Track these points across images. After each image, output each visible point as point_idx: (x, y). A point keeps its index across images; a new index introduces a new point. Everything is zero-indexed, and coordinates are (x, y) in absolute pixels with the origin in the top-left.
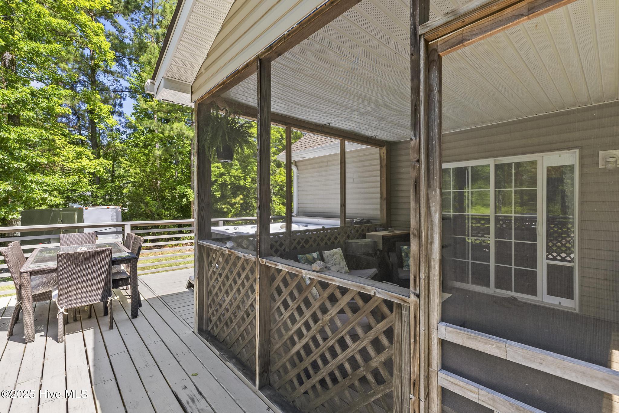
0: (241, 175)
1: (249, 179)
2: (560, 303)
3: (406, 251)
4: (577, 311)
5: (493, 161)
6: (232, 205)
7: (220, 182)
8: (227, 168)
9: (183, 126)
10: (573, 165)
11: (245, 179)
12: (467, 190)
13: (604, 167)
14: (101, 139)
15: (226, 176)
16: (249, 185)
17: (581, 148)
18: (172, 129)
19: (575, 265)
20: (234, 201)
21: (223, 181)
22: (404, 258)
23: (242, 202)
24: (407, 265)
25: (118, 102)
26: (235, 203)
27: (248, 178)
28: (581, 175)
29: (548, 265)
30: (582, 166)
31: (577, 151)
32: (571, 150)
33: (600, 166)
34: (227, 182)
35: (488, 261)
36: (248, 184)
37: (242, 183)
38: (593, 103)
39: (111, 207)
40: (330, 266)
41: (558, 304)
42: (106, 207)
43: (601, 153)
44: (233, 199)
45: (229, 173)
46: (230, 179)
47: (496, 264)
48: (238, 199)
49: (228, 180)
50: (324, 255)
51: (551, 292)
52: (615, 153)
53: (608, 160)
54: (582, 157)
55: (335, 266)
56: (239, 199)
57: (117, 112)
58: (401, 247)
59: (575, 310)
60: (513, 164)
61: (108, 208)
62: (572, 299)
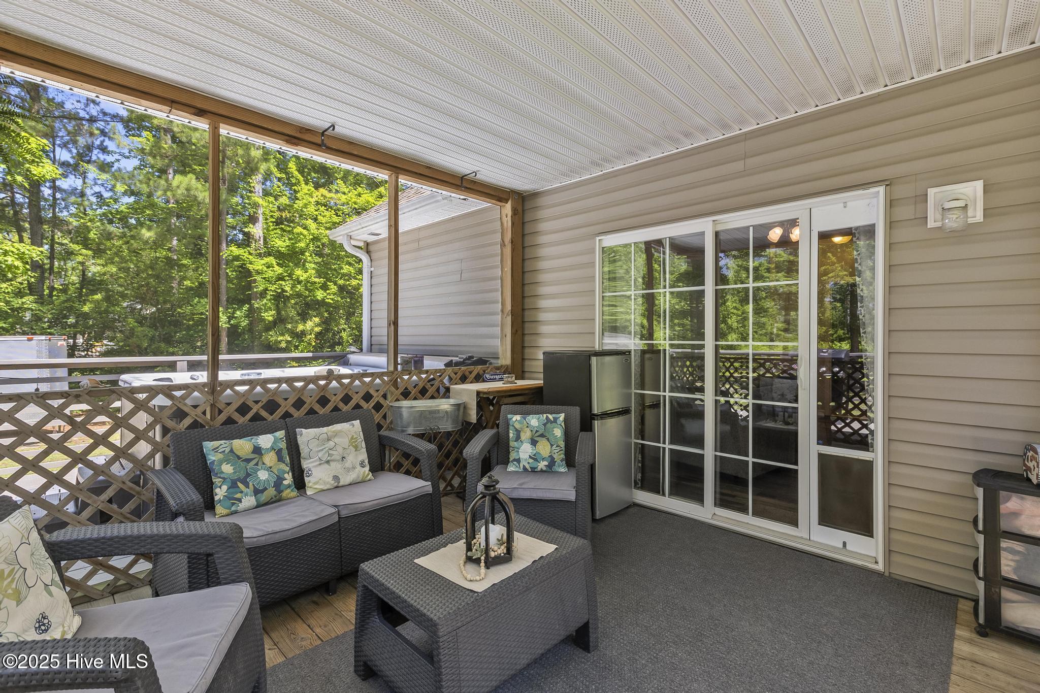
0: (317, 280)
1: (333, 288)
2: (845, 544)
3: (517, 426)
4: (880, 567)
5: (711, 224)
6: (300, 336)
7: (273, 291)
8: (289, 266)
9: (194, 181)
10: (874, 225)
11: (324, 287)
12: (661, 291)
13: (939, 224)
14: (57, 210)
15: (285, 280)
16: (332, 299)
17: (888, 183)
18: (169, 188)
19: (876, 456)
20: (300, 327)
21: (279, 291)
22: (512, 444)
23: (317, 329)
24: (514, 460)
25: (98, 142)
26: (303, 333)
27: (332, 286)
28: (890, 246)
29: (821, 456)
30: (891, 225)
31: (881, 189)
32: (868, 188)
33: (931, 224)
34: (287, 292)
35: (702, 446)
36: (332, 297)
37: (320, 295)
38: (915, 75)
39: (36, 338)
40: (311, 465)
41: (841, 546)
42: (25, 338)
43: (931, 192)
44: (300, 325)
45: (290, 275)
46: (293, 287)
47: (718, 454)
48: (309, 324)
49: (288, 289)
50: (300, 440)
51: (827, 518)
52: (962, 191)
53: (948, 205)
54: (891, 204)
55: (326, 466)
56: (312, 325)
57: (95, 162)
58: (509, 416)
59: (876, 562)
60: (751, 228)
61: (29, 340)
62: (872, 536)
